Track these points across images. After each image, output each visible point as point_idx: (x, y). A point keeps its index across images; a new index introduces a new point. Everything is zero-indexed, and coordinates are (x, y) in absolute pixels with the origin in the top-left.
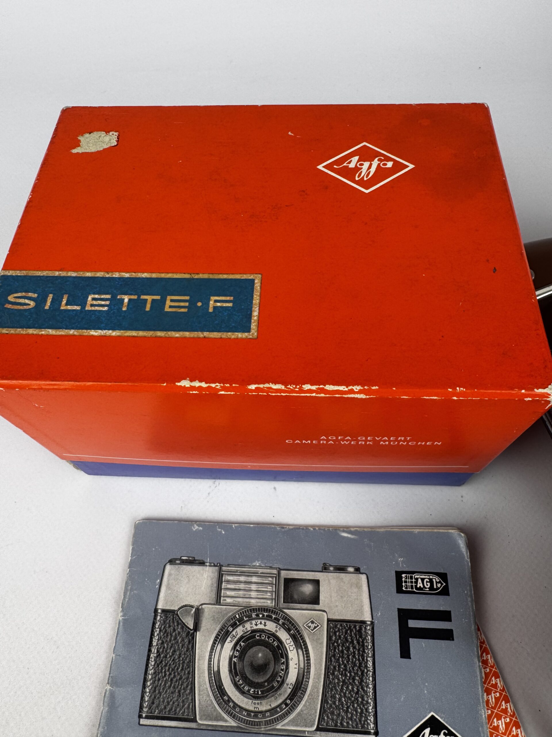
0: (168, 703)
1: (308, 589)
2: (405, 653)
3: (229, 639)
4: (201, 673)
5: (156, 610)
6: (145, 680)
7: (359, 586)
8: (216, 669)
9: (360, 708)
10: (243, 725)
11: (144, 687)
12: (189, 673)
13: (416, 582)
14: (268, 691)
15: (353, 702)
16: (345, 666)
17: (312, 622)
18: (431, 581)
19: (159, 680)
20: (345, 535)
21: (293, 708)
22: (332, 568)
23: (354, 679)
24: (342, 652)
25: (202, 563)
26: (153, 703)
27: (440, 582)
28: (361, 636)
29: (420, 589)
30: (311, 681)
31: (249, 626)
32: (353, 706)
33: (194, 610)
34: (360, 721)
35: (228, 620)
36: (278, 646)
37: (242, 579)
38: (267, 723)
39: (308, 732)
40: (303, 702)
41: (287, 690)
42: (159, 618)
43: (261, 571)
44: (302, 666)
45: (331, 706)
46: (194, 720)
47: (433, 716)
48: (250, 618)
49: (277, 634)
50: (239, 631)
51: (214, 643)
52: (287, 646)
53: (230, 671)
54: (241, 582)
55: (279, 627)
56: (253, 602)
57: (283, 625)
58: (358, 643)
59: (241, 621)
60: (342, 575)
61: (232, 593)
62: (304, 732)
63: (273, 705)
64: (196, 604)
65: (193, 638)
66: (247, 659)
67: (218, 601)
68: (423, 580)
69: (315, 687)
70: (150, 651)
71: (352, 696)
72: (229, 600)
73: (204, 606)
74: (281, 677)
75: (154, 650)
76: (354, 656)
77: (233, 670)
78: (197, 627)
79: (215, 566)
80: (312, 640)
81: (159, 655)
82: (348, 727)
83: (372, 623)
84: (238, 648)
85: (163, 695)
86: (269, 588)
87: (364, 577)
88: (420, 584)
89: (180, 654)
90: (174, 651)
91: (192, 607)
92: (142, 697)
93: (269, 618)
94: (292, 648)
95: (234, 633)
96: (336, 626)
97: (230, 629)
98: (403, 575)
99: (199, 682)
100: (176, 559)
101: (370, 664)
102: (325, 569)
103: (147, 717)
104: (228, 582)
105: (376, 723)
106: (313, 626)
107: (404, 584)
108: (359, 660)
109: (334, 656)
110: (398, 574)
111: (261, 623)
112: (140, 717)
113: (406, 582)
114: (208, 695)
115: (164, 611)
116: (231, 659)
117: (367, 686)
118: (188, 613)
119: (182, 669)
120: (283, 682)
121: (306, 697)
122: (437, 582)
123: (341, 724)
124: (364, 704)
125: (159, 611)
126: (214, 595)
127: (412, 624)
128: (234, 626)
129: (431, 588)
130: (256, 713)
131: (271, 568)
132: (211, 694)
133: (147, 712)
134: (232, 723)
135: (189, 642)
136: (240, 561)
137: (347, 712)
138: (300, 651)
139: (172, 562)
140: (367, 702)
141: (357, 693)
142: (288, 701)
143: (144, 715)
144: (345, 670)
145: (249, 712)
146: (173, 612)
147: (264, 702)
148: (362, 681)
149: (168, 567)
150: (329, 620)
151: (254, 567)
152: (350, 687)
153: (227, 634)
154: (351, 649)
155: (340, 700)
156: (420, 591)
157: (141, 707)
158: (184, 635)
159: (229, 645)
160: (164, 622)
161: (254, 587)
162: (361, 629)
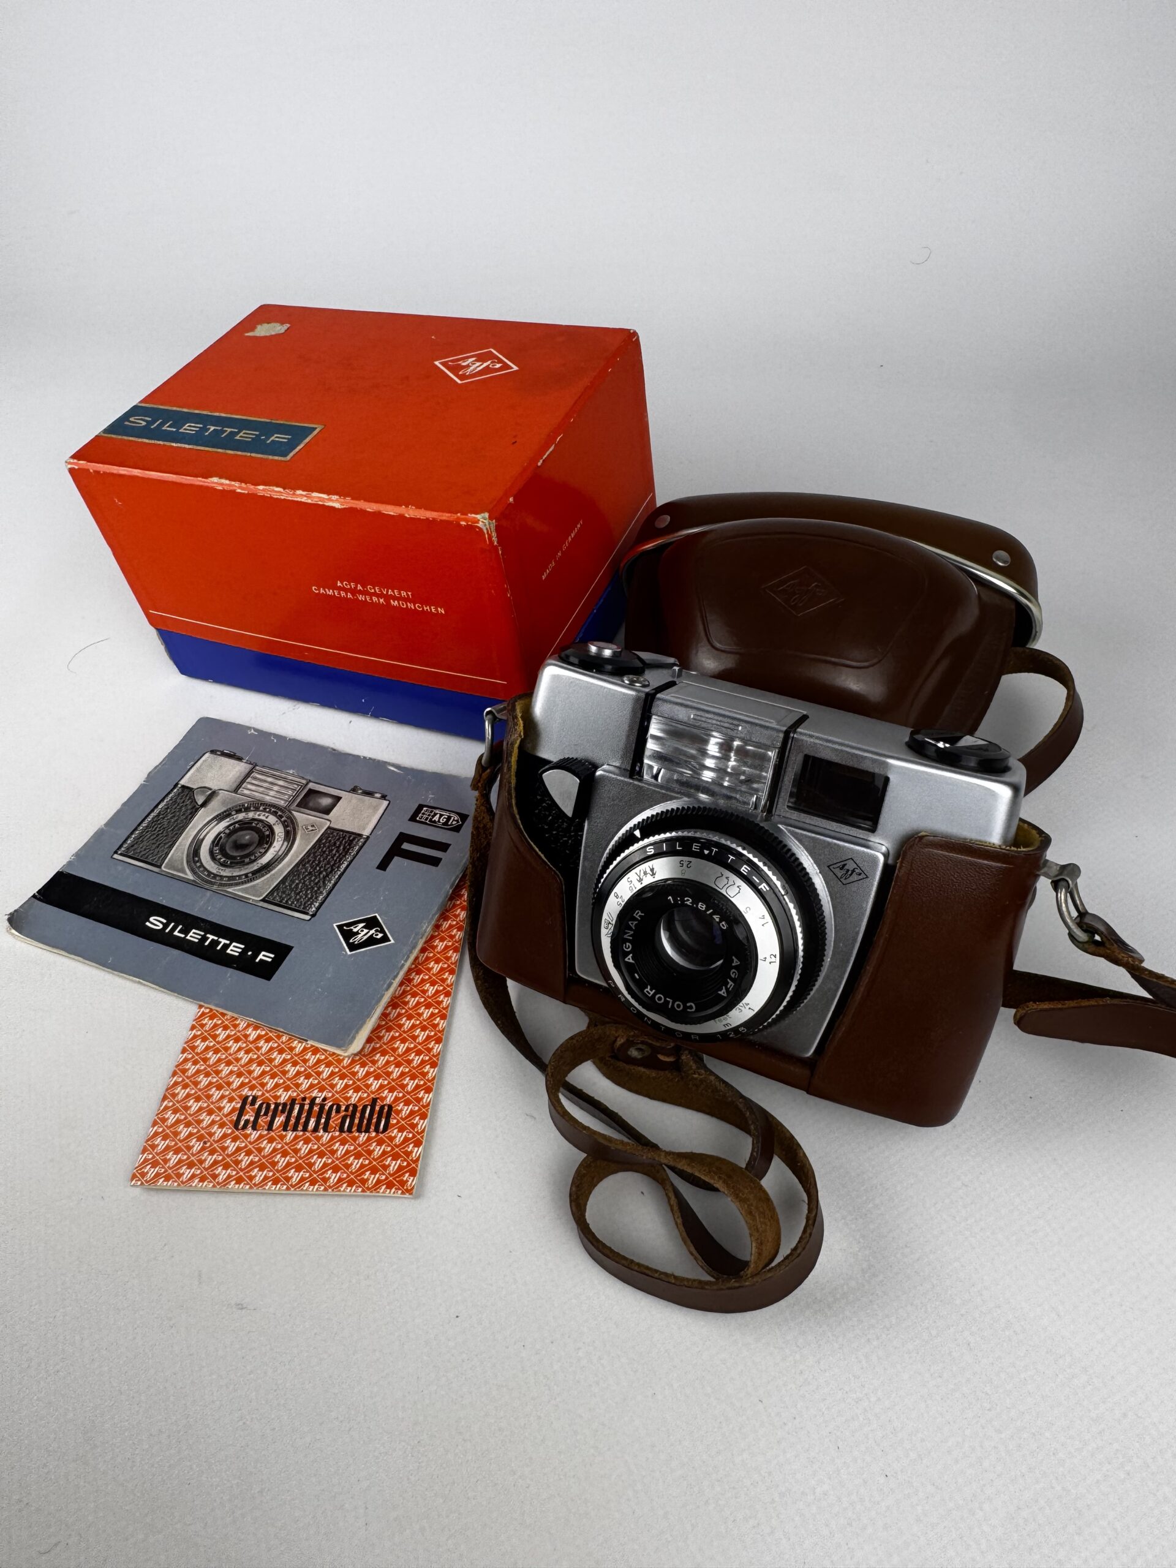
0: (145, 850)
1: (326, 802)
2: (383, 865)
3: (228, 819)
4: (186, 838)
5: (176, 785)
6: (136, 829)
7: (376, 808)
8: (201, 837)
9: (312, 895)
10: (198, 881)
11: (132, 833)
12: (176, 834)
13: (433, 816)
14: (237, 863)
15: (307, 890)
16: (320, 862)
17: (313, 826)
18: (449, 818)
19: (148, 832)
20: (392, 768)
21: (251, 880)
22: (360, 791)
23: (321, 873)
24: (324, 852)
25: (240, 759)
26: (132, 846)
27: (457, 821)
28: (349, 845)
29: (435, 822)
30: (280, 866)
31: (251, 815)
32: (306, 892)
33: (210, 792)
34: (305, 903)
35: (236, 806)
36: (268, 836)
37: (270, 779)
38: (221, 885)
39: (253, 900)
40: (263, 879)
41: (255, 866)
42: (175, 790)
43: (291, 778)
44: (280, 853)
45: (285, 887)
46: (159, 867)
47: (376, 916)
48: (257, 809)
49: (274, 827)
50: (241, 816)
51: (212, 819)
52: (277, 837)
53: (213, 842)
54: (265, 781)
55: (279, 821)
56: (268, 799)
57: (283, 823)
58: (344, 849)
59: (247, 810)
60: (367, 798)
61: (253, 788)
62: (249, 899)
63: (235, 874)
64: (215, 787)
65: (196, 811)
66: (234, 837)
67: (236, 791)
68: (441, 815)
69: (281, 871)
70: (152, 811)
71: (310, 884)
72: (246, 792)
73: (221, 791)
74: (255, 857)
75: (156, 811)
76: (333, 857)
77: (216, 842)
78: (204, 804)
79: (250, 764)
80: (302, 838)
81: (159, 814)
82: (291, 905)
83: (368, 837)
84: (231, 828)
85: (145, 843)
86: (290, 792)
87: (386, 803)
88: (436, 818)
89: (177, 820)
90: (174, 816)
91: (210, 789)
92: (126, 840)
93: (275, 814)
94: (280, 839)
95: (235, 816)
96: (332, 833)
97: (233, 813)
98: (425, 809)
99: (180, 843)
100: (218, 751)
101: (344, 866)
102: (354, 790)
103: (121, 854)
104: (255, 778)
105: (318, 909)
106: (311, 828)
107: (420, 815)
108: (336, 860)
109: (314, 853)
110: (420, 807)
111: (264, 815)
112: (116, 852)
113: (423, 814)
114: (183, 853)
115: (183, 787)
116: (219, 834)
117: (330, 881)
118: (203, 793)
119: (173, 830)
120: (254, 861)
121: (268, 875)
122: (454, 820)
123: (287, 902)
124: (318, 893)
125: (179, 786)
126: (235, 786)
127: (406, 846)
128: (239, 811)
129: (446, 824)
130: (215, 876)
131: (303, 778)
132: (186, 852)
133: (124, 851)
134: (190, 876)
135: (191, 813)
136: (276, 766)
137: (298, 894)
138: (286, 843)
139: (213, 752)
140: (321, 893)
141: (317, 884)
142: (250, 875)
143: (119, 852)
144: (318, 865)
145: (210, 873)
146: (190, 789)
147: (228, 870)
148: (327, 875)
149: (207, 755)
150: (329, 828)
151: (288, 774)
152: (313, 878)
153: (229, 815)
154: (334, 852)
155: (298, 884)
156: (433, 824)
157: (121, 846)
158: (189, 807)
159: (224, 824)
160: (179, 794)
161: (276, 788)
162: (354, 839)
